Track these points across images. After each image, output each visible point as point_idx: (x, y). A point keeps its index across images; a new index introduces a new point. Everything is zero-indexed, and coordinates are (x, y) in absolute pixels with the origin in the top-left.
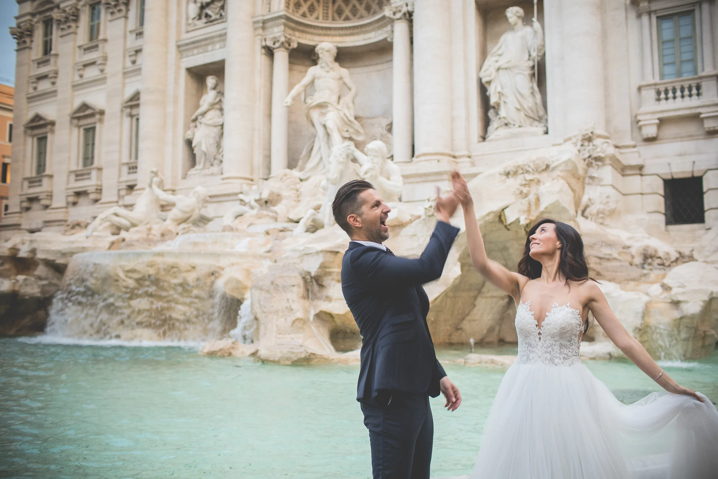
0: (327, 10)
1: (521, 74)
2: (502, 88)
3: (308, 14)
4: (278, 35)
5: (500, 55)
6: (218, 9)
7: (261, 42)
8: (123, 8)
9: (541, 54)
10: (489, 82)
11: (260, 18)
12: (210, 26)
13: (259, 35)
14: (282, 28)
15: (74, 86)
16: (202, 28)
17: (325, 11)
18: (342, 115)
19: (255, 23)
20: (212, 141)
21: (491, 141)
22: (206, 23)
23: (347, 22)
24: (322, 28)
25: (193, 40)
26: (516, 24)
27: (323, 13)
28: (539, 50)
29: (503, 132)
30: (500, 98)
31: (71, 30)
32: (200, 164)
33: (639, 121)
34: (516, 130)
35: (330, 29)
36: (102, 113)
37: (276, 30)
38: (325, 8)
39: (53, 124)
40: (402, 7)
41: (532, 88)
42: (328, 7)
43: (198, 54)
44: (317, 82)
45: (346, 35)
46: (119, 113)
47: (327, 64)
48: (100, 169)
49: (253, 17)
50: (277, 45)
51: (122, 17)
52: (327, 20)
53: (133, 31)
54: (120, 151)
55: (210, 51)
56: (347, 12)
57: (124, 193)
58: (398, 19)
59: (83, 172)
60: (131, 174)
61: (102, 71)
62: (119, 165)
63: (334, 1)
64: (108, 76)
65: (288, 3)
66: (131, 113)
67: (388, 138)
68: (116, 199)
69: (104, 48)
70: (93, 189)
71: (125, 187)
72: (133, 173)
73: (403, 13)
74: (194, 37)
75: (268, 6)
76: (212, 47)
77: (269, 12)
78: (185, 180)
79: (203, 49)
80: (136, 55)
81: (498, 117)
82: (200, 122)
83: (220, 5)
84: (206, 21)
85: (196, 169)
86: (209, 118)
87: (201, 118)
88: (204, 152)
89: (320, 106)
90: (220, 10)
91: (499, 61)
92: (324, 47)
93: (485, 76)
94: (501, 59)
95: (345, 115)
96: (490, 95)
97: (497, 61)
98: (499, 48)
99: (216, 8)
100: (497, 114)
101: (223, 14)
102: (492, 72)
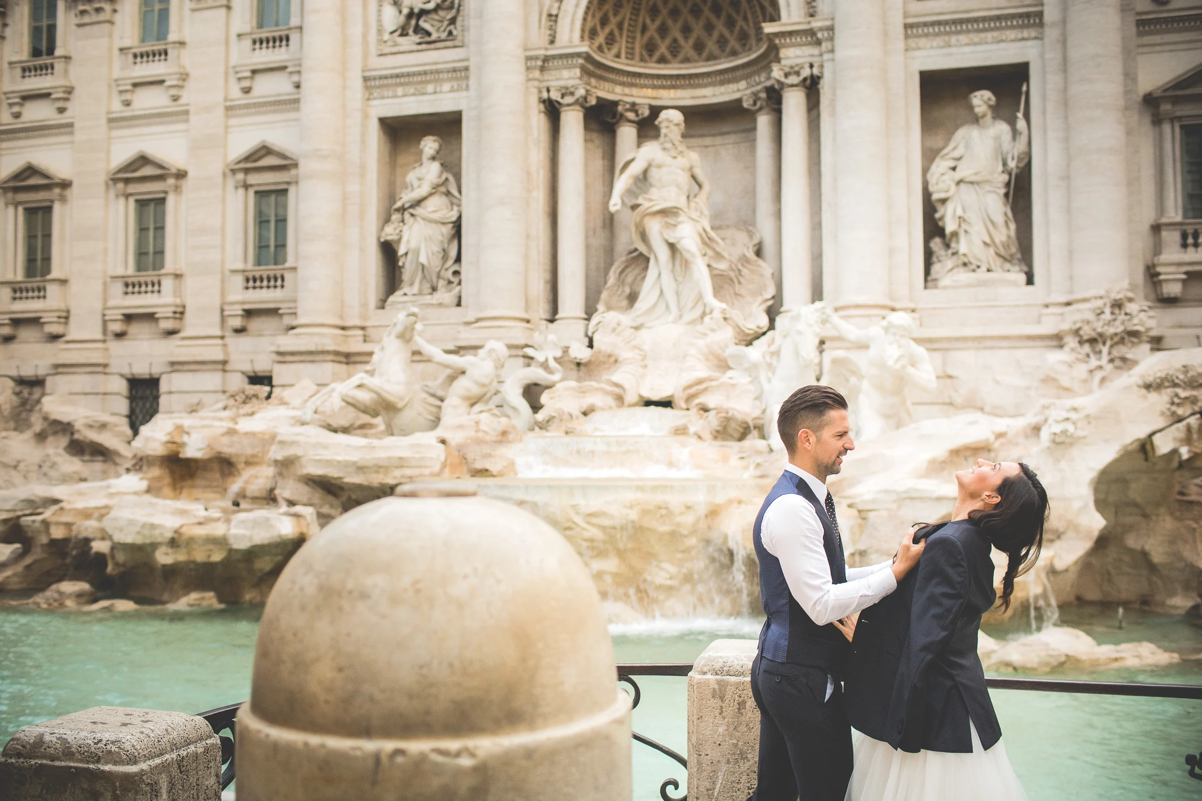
0: (633, 43)
1: (994, 192)
2: (964, 210)
3: (606, 50)
4: (571, 83)
5: (959, 159)
6: (446, 23)
7: (540, 92)
9: (1022, 165)
10: (944, 201)
11: (542, 52)
12: (427, 50)
13: (535, 79)
14: (577, 72)
15: (111, 121)
16: (412, 51)
17: (629, 45)
18: (700, 230)
19: (529, 58)
20: (436, 248)
21: (945, 288)
22: (420, 44)
23: (662, 66)
24: (629, 74)
25: (397, 71)
26: (984, 116)
27: (627, 48)
28: (1020, 160)
29: (963, 276)
30: (960, 226)
31: (102, 17)
32: (412, 284)
33: (1159, 274)
34: (981, 274)
35: (639, 75)
36: (181, 175)
37: (566, 73)
38: (629, 40)
39: (65, 185)
40: (802, 68)
41: (1006, 214)
42: (634, 38)
43: (405, 95)
44: (654, 173)
45: (663, 87)
46: (220, 179)
47: (673, 144)
48: (178, 276)
49: (526, 50)
50: (568, 100)
51: (221, 6)
52: (632, 59)
53: (246, 34)
54: (223, 247)
55: (431, 94)
56: (663, 49)
57: (237, 323)
58: (793, 86)
59: (142, 280)
60: (251, 291)
61: (175, 99)
62: (223, 273)
63: (644, 29)
64: (192, 109)
65: (583, 30)
66: (245, 182)
67: (759, 266)
68: (218, 333)
69: (179, 57)
70: (168, 312)
71: (240, 312)
72: (254, 288)
73: (801, 78)
74: (400, 67)
75: (549, 32)
76: (435, 88)
77: (552, 42)
78: (381, 311)
79: (416, 89)
80: (252, 78)
81: (950, 252)
82: (412, 215)
83: (449, 16)
84: (418, 40)
85: (405, 294)
86: (431, 209)
87: (412, 207)
88: (423, 266)
89: (663, 212)
90: (449, 24)
91: (958, 169)
92: (671, 118)
93: (939, 191)
94: (961, 166)
95: (705, 230)
96: (942, 218)
97: (954, 169)
98: (954, 148)
99: (441, 21)
100: (947, 246)
101: (455, 32)
102: (950, 186)
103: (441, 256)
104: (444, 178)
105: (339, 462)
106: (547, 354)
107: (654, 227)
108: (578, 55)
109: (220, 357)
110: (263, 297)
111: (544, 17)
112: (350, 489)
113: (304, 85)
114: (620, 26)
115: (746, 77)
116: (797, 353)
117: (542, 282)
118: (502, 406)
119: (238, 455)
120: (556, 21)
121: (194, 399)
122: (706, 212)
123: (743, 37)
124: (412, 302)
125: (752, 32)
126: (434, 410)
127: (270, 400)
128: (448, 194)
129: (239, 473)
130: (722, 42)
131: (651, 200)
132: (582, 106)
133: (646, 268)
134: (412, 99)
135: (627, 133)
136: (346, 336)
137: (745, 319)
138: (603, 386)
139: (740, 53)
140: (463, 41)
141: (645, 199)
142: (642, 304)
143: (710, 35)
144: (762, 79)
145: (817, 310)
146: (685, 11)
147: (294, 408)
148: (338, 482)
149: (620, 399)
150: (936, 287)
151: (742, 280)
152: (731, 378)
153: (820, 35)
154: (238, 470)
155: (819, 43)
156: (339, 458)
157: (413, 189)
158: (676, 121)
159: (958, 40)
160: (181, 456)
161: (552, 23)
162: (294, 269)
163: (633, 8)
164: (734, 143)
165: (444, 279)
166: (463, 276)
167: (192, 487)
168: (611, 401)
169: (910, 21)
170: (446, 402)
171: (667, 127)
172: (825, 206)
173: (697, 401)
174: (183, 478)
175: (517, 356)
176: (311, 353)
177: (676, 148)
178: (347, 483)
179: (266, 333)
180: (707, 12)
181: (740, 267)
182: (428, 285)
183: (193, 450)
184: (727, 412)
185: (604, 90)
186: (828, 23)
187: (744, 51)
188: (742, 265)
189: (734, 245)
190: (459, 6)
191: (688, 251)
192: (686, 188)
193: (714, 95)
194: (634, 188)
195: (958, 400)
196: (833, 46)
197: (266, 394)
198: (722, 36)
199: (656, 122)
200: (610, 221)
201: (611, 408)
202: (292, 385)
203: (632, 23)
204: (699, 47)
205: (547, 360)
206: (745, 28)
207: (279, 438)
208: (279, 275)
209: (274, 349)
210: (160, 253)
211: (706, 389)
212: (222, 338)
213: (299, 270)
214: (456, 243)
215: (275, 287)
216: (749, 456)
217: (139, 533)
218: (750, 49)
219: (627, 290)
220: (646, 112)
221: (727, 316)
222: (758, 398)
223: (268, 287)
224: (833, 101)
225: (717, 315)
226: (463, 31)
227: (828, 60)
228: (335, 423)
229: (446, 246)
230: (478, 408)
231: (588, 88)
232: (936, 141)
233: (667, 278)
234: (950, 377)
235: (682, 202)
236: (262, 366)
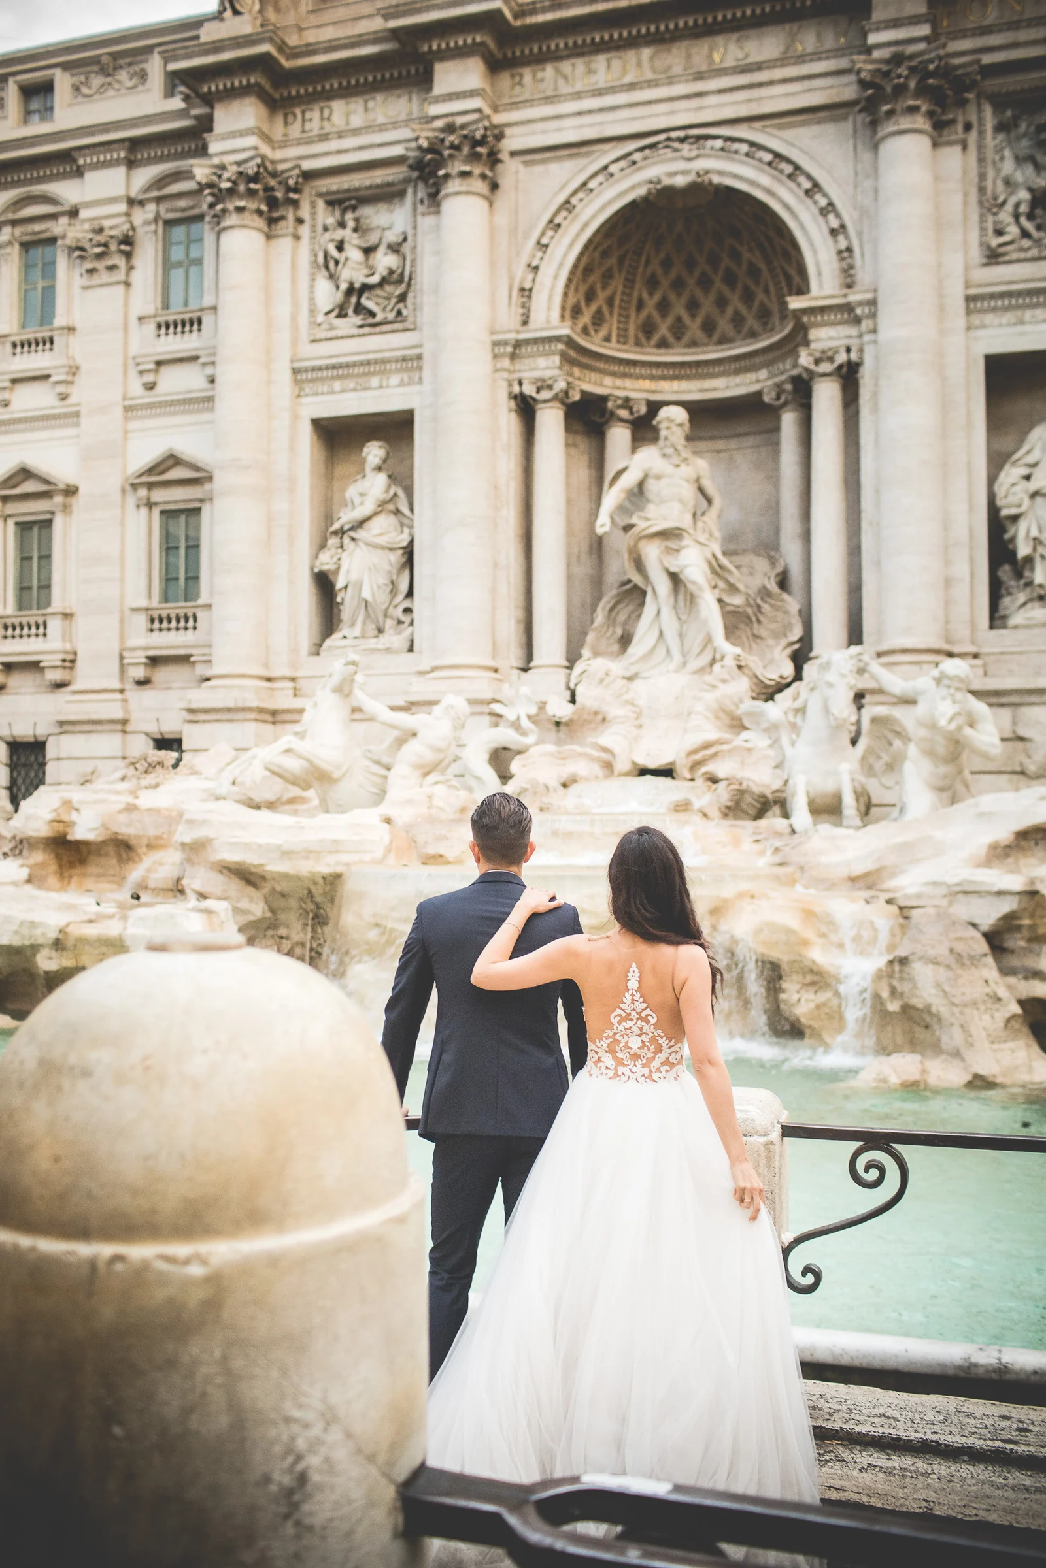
0: (626, 323)
2: (1040, 531)
3: (592, 332)
4: (548, 374)
5: (1034, 465)
6: (394, 301)
7: (510, 385)
8: (120, 261)
10: (1015, 518)
11: (512, 336)
12: (370, 334)
13: (505, 370)
14: (557, 359)
16: (353, 336)
17: (621, 326)
18: (709, 556)
19: (496, 344)
20: (383, 580)
21: (1016, 627)
22: (361, 326)
23: (662, 351)
24: (621, 361)
25: (334, 361)
27: (618, 328)
29: (1038, 612)
30: (1035, 549)
32: (353, 625)
35: (634, 363)
36: (71, 491)
37: (542, 362)
38: (622, 319)
40: (837, 352)
42: (627, 317)
43: (343, 391)
44: (652, 486)
45: (664, 378)
46: (118, 496)
47: (676, 450)
48: (68, 616)
49: (493, 333)
50: (545, 395)
51: (118, 283)
52: (625, 343)
53: (149, 317)
54: (122, 580)
55: (376, 389)
56: (664, 330)
57: (140, 673)
58: (824, 375)
59: (24, 621)
60: (156, 633)
61: (64, 397)
62: (122, 612)
63: (640, 305)
64: (83, 410)
65: (563, 308)
66: (148, 499)
67: (783, 600)
68: (117, 685)
69: (67, 346)
70: (56, 660)
71: (144, 660)
72: (161, 630)
73: (836, 365)
74: (337, 356)
75: (521, 311)
76: (381, 381)
77: (525, 323)
78: (316, 658)
79: (357, 383)
80: (156, 371)
81: (1022, 582)
82: (353, 539)
83: (398, 292)
84: (360, 323)
85: (345, 637)
86: (375, 531)
87: (352, 529)
88: (366, 602)
89: (664, 534)
90: (397, 303)
91: (1033, 478)
92: (673, 417)
93: (1009, 507)
94: (1037, 474)
95: (714, 556)
96: (1013, 539)
97: (1028, 478)
98: (1028, 452)
99: (388, 298)
100: (1019, 575)
101: (405, 312)
102: (1022, 500)
103: (388, 589)
104: (392, 492)
105: (260, 846)
106: (519, 710)
107: (652, 553)
108: (557, 339)
109: (119, 715)
110: (170, 641)
111: (515, 292)
112: (274, 879)
113: (218, 380)
114: (610, 302)
115: (768, 364)
116: (827, 710)
117: (513, 622)
118: (463, 776)
119: (138, 837)
120: (529, 297)
121: (88, 767)
122: (717, 534)
123: (764, 315)
124: (353, 646)
125: (775, 308)
126: (379, 780)
127: (179, 769)
128: (397, 512)
129: (141, 860)
130: (738, 321)
131: (647, 519)
132: (563, 403)
133: (642, 604)
134: (352, 395)
135: (619, 436)
136: (272, 689)
137: (765, 667)
138: (588, 750)
139: (760, 335)
140: (415, 323)
141: (640, 518)
142: (637, 648)
143: (723, 312)
144: (788, 367)
145: (851, 657)
146: (691, 282)
147: (207, 779)
148: (259, 870)
149: (608, 766)
150: (1005, 627)
151: (761, 618)
152: (746, 741)
153: (859, 311)
154: (138, 855)
155: (857, 321)
156: (261, 841)
157: (354, 507)
158: (679, 421)
159: (1033, 316)
160: (69, 837)
161: (525, 299)
162: (208, 606)
163: (627, 280)
164: (752, 447)
165: (392, 618)
166: (416, 614)
167: (84, 875)
168: (597, 769)
169: (973, 291)
170: (393, 771)
171: (668, 428)
172: (864, 525)
173: (703, 769)
174: (71, 865)
175: (482, 713)
176: (229, 710)
177: (679, 455)
178: (271, 872)
179: (174, 685)
180: (718, 284)
181: (759, 601)
182: (374, 626)
183: (84, 830)
184: (741, 784)
185: (590, 382)
186: (869, 296)
187: (765, 331)
188: (762, 599)
189: (751, 574)
190: (410, 279)
191: (694, 583)
192: (691, 504)
193: (727, 388)
194: (628, 505)
195: (1032, 768)
196: (875, 324)
197: (173, 761)
198: (737, 313)
199: (654, 422)
200: (598, 545)
201: (597, 777)
202: (206, 750)
203: (625, 298)
204: (709, 327)
205: (518, 718)
206: (766, 301)
207: (186, 816)
208: (190, 614)
209: (184, 705)
210: (46, 587)
211: (715, 755)
212: (122, 691)
213: (214, 606)
214: (407, 572)
215: (186, 629)
216: (766, 839)
217: (16, 932)
218: (772, 330)
219: (619, 631)
220: (643, 410)
221: (743, 663)
222: (778, 766)
223: (178, 629)
224: (875, 394)
225: (730, 662)
226: (415, 310)
227: (869, 343)
228: (258, 797)
229: (394, 577)
230: (432, 778)
231: (570, 379)
232: (1005, 443)
233: (667, 615)
234: (1022, 739)
235: (686, 521)
236: (170, 726)
